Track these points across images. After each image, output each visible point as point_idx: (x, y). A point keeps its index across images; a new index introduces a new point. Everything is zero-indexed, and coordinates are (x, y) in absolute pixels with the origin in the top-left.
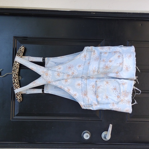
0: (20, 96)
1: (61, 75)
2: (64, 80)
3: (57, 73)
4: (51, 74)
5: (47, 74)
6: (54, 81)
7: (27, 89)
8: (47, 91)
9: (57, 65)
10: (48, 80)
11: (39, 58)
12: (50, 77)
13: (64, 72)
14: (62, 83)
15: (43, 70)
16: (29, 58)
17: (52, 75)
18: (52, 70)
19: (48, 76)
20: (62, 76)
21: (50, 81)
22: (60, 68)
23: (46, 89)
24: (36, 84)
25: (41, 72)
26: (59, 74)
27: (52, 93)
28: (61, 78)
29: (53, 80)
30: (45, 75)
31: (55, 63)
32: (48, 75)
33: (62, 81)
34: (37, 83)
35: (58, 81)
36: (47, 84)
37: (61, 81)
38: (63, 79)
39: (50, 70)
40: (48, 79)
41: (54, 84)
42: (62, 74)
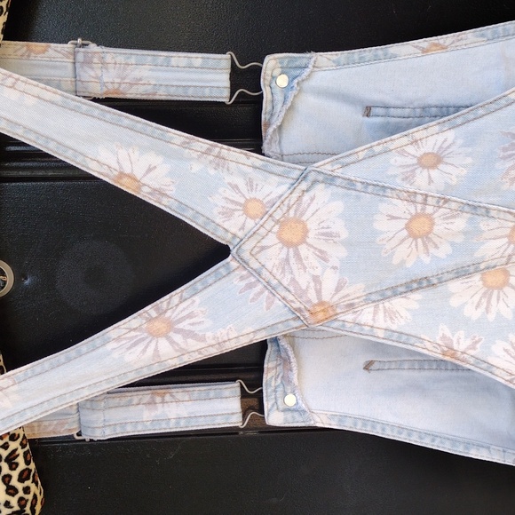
0: (15, 474)
1: (449, 227)
2: (477, 277)
3: (403, 209)
4: (339, 227)
5: (294, 235)
6: (368, 300)
7: (86, 394)
8: (290, 400)
9: (392, 130)
10: (312, 296)
11: (197, 59)
12: (323, 256)
13: (483, 200)
14: (454, 302)
15: (250, 184)
16: (88, 62)
17: (344, 235)
18: (350, 184)
19: (303, 250)
20: (459, 239)
21: (326, 297)
22: (434, 160)
23: (286, 380)
24: (178, 338)
25: (228, 214)
26: (430, 217)
27: (343, 417)
28: (443, 254)
29: (355, 290)
30: (271, 239)
31: (368, 111)
32: (303, 240)
33: (454, 286)
34: (188, 334)
35: (417, 296)
36: (290, 337)
37: (440, 288)
38: (461, 273)
39: (330, 180)
40: (304, 280)
41: (374, 320)
42: (460, 223)
